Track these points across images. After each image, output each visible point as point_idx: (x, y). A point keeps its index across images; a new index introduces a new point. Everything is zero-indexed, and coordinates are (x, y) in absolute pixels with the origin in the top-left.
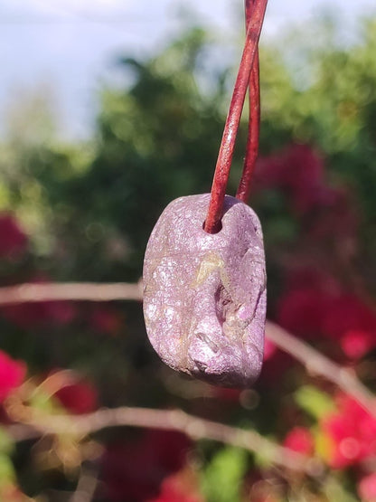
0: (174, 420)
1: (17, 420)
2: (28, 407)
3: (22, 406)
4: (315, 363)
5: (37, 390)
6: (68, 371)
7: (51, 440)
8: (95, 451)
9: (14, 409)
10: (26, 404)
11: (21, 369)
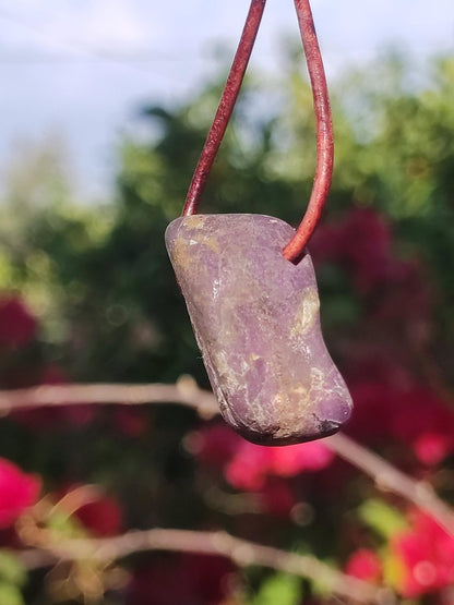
0: (218, 542)
1: (29, 544)
2: (44, 531)
3: (36, 528)
4: (386, 476)
5: (55, 508)
6: (90, 486)
7: (68, 567)
8: (120, 579)
9: (27, 531)
10: (41, 525)
11: (35, 483)
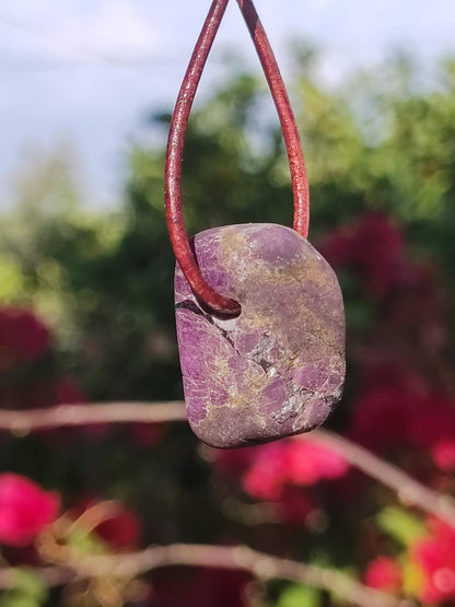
0: (239, 557)
1: (51, 561)
2: (64, 548)
3: (57, 546)
4: (410, 491)
5: (74, 526)
6: (110, 502)
7: (87, 583)
8: (140, 592)
9: (47, 549)
10: (61, 542)
11: (54, 500)
